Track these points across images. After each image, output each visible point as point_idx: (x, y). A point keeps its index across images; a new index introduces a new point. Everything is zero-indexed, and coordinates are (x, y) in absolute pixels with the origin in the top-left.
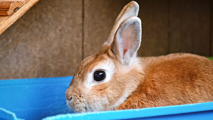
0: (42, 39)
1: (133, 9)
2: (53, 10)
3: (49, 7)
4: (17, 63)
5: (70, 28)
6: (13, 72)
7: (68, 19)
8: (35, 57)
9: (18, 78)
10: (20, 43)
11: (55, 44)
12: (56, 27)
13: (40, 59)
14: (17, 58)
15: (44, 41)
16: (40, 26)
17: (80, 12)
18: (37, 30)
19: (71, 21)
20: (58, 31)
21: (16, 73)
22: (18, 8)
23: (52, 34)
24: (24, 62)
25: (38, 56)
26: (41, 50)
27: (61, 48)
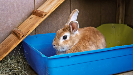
0: (56, 20)
1: (77, 12)
2: (60, 10)
3: (59, 9)
4: (48, 28)
5: (66, 16)
6: (47, 31)
7: (65, 13)
8: (54, 26)
9: (49, 33)
10: (49, 22)
11: (61, 21)
12: (61, 16)
13: (56, 26)
14: (48, 26)
15: (57, 20)
16: (56, 16)
17: (69, 10)
18: (55, 17)
19: (66, 13)
20: (62, 17)
21: (48, 31)
22: (46, 15)
23: (60, 18)
24: (51, 28)
25: (55, 25)
26: (56, 23)
27: (63, 23)
